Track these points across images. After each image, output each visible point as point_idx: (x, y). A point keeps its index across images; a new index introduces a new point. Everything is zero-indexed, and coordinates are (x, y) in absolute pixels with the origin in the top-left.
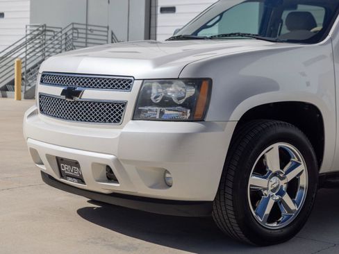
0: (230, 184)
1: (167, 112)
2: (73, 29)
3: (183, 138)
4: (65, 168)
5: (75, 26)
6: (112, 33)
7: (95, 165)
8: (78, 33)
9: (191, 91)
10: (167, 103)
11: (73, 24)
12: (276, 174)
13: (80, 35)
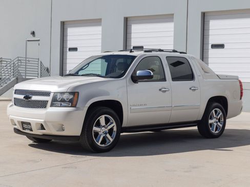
0: (86, 130)
1: (63, 104)
2: (18, 60)
3: (69, 113)
4: (25, 126)
5: (19, 58)
6: (41, 62)
7: (37, 124)
8: (21, 62)
9: (71, 97)
10: (63, 101)
11: (18, 57)
12: (103, 127)
13: (22, 64)
